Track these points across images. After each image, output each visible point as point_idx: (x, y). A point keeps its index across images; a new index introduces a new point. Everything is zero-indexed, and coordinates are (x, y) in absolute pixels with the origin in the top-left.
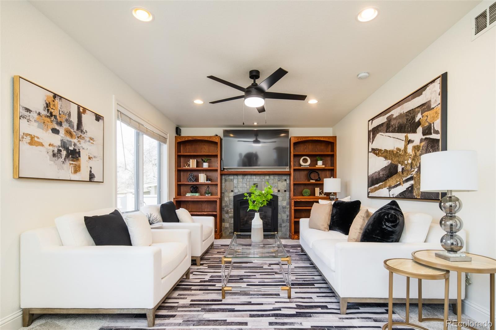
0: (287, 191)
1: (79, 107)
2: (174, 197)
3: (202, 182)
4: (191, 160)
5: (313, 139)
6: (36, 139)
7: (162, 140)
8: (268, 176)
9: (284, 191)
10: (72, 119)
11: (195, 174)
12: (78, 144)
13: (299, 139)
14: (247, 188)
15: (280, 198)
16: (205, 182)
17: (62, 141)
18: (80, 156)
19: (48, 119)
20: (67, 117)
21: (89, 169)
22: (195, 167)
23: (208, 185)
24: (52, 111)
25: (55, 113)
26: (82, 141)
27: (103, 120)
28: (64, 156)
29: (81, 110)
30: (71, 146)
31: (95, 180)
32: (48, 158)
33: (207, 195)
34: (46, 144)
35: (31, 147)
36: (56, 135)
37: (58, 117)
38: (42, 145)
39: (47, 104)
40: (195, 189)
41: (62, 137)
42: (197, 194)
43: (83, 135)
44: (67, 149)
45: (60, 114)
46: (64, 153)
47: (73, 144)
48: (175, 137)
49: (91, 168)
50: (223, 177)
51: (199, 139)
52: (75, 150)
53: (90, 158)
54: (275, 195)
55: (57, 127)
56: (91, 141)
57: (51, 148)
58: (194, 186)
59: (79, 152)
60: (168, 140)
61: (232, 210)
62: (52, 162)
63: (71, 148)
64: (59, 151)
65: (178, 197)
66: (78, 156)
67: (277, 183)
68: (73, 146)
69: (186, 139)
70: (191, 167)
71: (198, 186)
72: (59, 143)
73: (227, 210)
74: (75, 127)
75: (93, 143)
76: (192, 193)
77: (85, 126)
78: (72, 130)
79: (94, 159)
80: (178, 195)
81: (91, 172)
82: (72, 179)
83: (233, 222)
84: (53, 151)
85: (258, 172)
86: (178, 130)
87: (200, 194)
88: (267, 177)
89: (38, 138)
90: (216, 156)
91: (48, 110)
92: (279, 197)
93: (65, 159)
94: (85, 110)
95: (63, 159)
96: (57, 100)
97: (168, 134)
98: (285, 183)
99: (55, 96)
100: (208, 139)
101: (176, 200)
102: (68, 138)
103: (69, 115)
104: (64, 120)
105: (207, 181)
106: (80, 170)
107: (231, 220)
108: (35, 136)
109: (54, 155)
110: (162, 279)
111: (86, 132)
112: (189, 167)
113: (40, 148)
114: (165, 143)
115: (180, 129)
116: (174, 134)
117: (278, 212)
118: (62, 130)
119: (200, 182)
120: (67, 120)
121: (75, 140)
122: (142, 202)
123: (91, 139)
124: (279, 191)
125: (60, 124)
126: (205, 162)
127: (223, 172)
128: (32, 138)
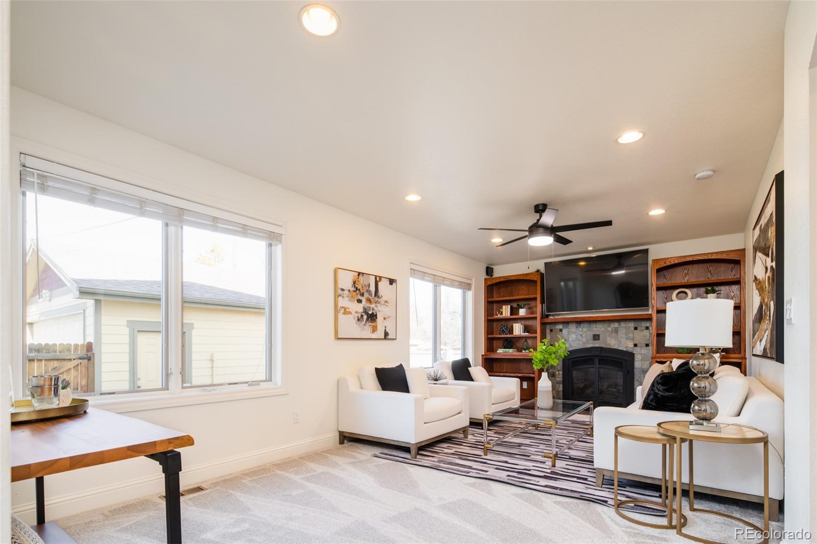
0: (650, 345)
1: (376, 277)
2: (484, 354)
3: (517, 334)
4: (504, 307)
5: (694, 259)
6: (347, 310)
7: (466, 286)
8: (616, 322)
9: (645, 345)
10: (371, 289)
11: (509, 324)
12: (375, 308)
13: (667, 263)
14: (582, 340)
15: (638, 357)
16: (522, 334)
17: (364, 307)
18: (376, 318)
19: (355, 293)
20: (367, 288)
21: (384, 328)
22: (509, 315)
23: (526, 338)
24: (357, 286)
25: (359, 287)
26: (378, 305)
27: (396, 282)
28: (365, 320)
29: (378, 280)
30: (370, 311)
31: (389, 337)
32: (355, 321)
33: (524, 351)
34: (353, 313)
35: (344, 316)
36: (360, 304)
37: (361, 290)
38: (350, 313)
39: (354, 282)
40: (510, 343)
41: (364, 305)
42: (511, 350)
43: (379, 300)
44: (367, 314)
45: (362, 287)
46: (365, 317)
47: (371, 309)
48: (485, 279)
49: (385, 327)
50: (548, 328)
51: (513, 278)
52: (373, 313)
53: (384, 319)
54: (630, 351)
55: (360, 298)
56: (386, 304)
57: (357, 315)
58: (509, 340)
59: (376, 314)
60: (473, 286)
61: (561, 373)
62: (357, 326)
63: (370, 313)
64: (362, 316)
65: (488, 353)
66: (375, 318)
67: (633, 334)
68: (372, 311)
69: (498, 281)
70: (504, 315)
71: (513, 340)
72: (362, 310)
73: (554, 373)
74: (373, 295)
75: (387, 305)
76: (505, 348)
77: (381, 293)
78: (371, 298)
79: (388, 319)
80: (488, 351)
81: (385, 330)
82: (371, 338)
83: (562, 389)
84: (358, 317)
85: (597, 317)
86: (489, 271)
87: (516, 350)
88: (616, 325)
89: (348, 309)
90: (535, 299)
91: (355, 286)
92: (635, 355)
93: (366, 322)
94: (380, 278)
95: (364, 323)
96: (361, 276)
97: (474, 279)
98: (646, 333)
99: (359, 274)
100: (525, 278)
101: (485, 357)
102: (368, 305)
103: (369, 286)
104: (365, 291)
105: (524, 332)
106: (376, 330)
107: (559, 386)
108: (347, 308)
109: (358, 320)
110: (425, 423)
111: (382, 296)
112: (501, 316)
113: (350, 315)
114: (470, 289)
115: (493, 268)
116: (484, 276)
117: (635, 378)
118: (364, 300)
119: (514, 334)
120: (367, 291)
121: (373, 306)
122: (439, 359)
123: (386, 302)
124: (635, 345)
125: (362, 295)
126: (521, 308)
127: (546, 320)
128: (345, 309)
